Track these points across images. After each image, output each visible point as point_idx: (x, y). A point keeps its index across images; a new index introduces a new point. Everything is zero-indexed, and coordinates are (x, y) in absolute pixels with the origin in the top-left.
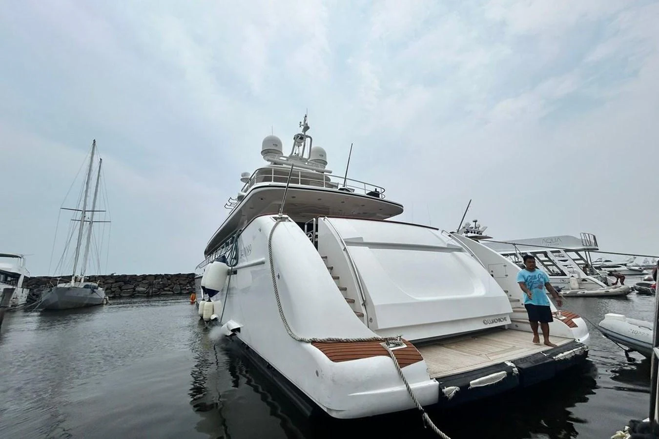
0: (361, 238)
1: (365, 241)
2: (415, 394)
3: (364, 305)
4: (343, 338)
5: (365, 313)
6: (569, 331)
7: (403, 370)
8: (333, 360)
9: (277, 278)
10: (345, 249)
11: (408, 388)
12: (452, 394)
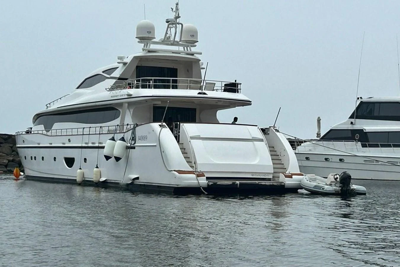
0: (200, 136)
1: (201, 137)
2: (200, 183)
3: (195, 163)
4: (183, 170)
5: (194, 166)
6: (285, 179)
7: (198, 178)
8: (179, 173)
9: (162, 152)
10: (190, 141)
11: (198, 182)
12: (210, 184)
